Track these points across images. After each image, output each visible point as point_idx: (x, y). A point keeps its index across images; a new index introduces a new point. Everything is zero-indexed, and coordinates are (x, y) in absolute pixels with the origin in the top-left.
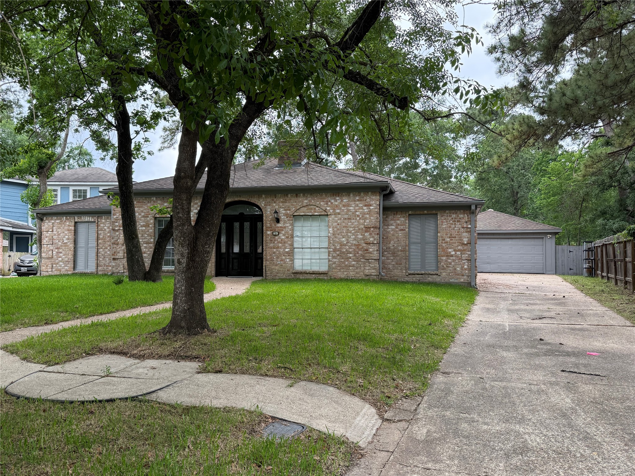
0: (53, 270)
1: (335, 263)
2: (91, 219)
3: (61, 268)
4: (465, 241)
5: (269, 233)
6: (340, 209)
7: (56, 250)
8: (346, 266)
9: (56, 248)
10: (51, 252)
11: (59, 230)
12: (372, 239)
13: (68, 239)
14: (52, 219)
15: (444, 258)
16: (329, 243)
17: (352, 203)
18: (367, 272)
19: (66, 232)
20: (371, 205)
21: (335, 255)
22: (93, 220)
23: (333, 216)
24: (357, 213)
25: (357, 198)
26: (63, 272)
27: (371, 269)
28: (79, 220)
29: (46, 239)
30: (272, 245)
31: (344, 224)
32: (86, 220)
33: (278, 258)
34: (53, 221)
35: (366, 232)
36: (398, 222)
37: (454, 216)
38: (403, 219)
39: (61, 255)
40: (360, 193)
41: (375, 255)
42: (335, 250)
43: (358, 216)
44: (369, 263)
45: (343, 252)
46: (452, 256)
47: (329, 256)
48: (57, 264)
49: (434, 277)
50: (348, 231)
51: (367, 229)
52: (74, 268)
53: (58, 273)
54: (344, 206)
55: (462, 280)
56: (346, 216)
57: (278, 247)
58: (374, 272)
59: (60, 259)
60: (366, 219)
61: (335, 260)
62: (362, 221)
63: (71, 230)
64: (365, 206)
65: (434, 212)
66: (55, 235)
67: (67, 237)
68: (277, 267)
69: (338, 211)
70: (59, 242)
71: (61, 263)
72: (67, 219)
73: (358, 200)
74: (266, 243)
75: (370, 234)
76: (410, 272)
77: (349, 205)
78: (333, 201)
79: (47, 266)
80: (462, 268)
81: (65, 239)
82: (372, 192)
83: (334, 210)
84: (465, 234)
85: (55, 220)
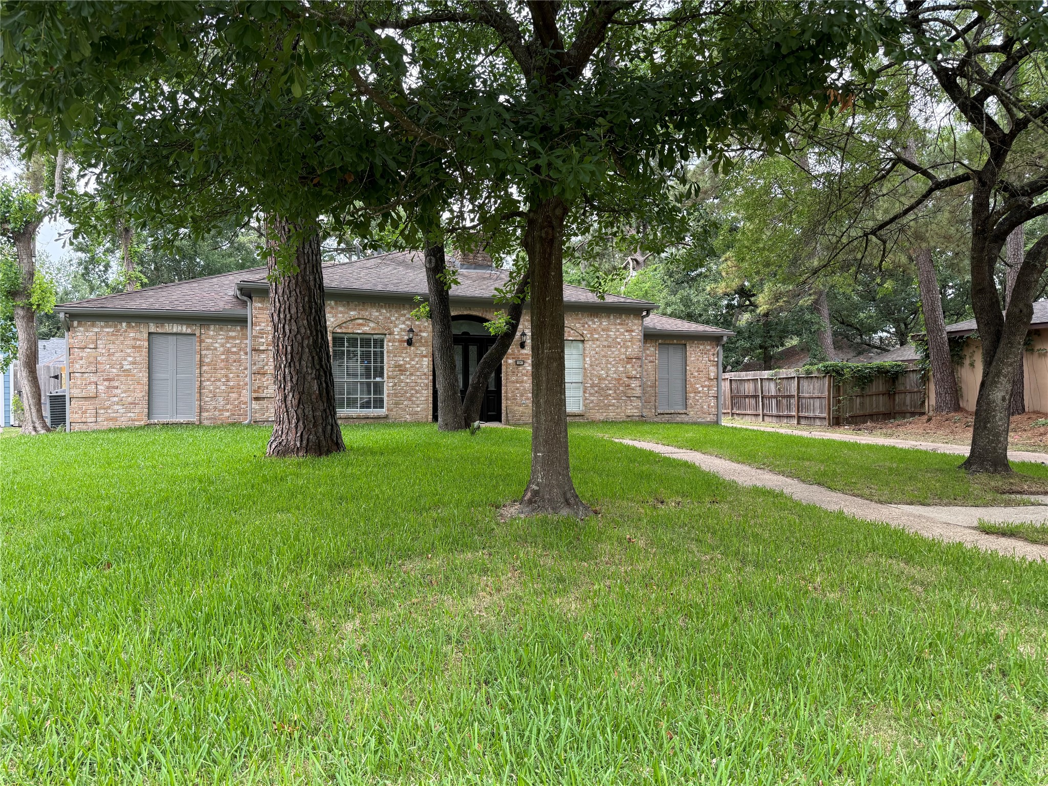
0: (99, 419)
1: (592, 402)
2: (184, 329)
3: (118, 415)
4: (712, 375)
5: (510, 361)
6: (599, 334)
7: (106, 383)
8: (605, 405)
9: (104, 380)
10: (94, 386)
11: (111, 346)
12: (634, 372)
13: (134, 363)
14: (93, 326)
15: (692, 395)
16: (585, 376)
17: (612, 327)
18: (629, 412)
19: (129, 351)
20: (633, 331)
21: (592, 391)
22: (189, 331)
23: (590, 343)
24: (618, 340)
25: (618, 321)
26: (123, 422)
27: (632, 409)
28: (160, 330)
29: (81, 362)
30: (514, 378)
31: (603, 353)
32: (175, 330)
33: (522, 396)
34: (96, 330)
35: (628, 363)
36: (648, 352)
37: (702, 347)
38: (652, 349)
39: (119, 391)
40: (621, 314)
41: (638, 392)
42: (592, 386)
43: (619, 343)
44: (631, 401)
45: (602, 389)
46: (699, 392)
47: (585, 392)
48: (109, 408)
49: (683, 416)
50: (608, 362)
51: (629, 359)
52: (149, 416)
53: (111, 425)
54: (603, 330)
55: (708, 419)
56: (606, 343)
57: (522, 382)
58: (636, 412)
59: (116, 399)
60: (627, 347)
61: (592, 398)
62: (623, 350)
63: (140, 347)
64: (627, 331)
65: (683, 342)
66: (102, 355)
67: (130, 359)
68: (521, 409)
69: (596, 336)
70: (111, 367)
71: (116, 407)
72: (129, 326)
73: (619, 324)
74: (507, 375)
75: (633, 366)
76: (659, 411)
77: (608, 330)
78: (590, 323)
79: (85, 412)
80: (709, 405)
81: (125, 363)
82: (634, 315)
83: (592, 334)
84: (712, 368)
85: (102, 327)
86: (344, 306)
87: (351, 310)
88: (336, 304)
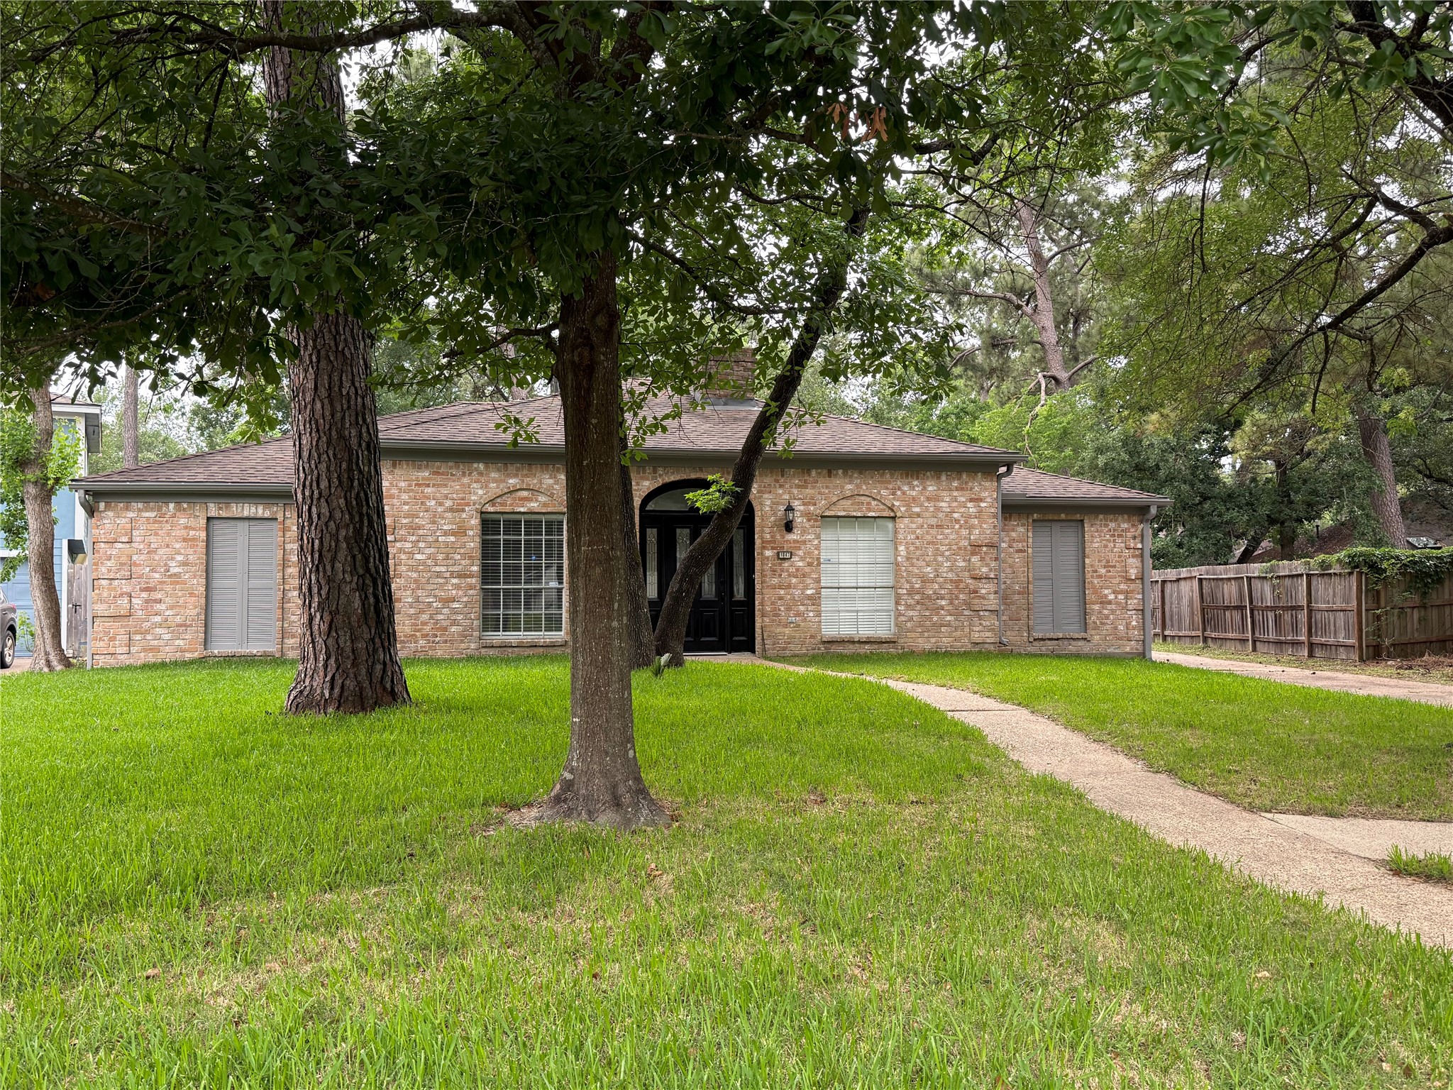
0: (133, 650)
1: (911, 619)
2: (260, 511)
3: (161, 643)
4: (1133, 573)
5: (768, 553)
6: (921, 506)
7: (144, 595)
8: (934, 625)
9: (142, 590)
10: (126, 600)
11: (153, 539)
12: (984, 570)
13: (185, 564)
14: (127, 509)
15: (1096, 607)
16: (897, 575)
17: (945, 493)
18: (976, 637)
19: (178, 546)
20: (981, 500)
21: (911, 601)
22: (267, 514)
23: (906, 521)
24: (956, 515)
25: (955, 484)
26: (168, 654)
27: (983, 632)
28: (223, 514)
29: (109, 563)
30: (775, 581)
31: (929, 537)
32: (246, 514)
33: (789, 609)
34: (131, 515)
35: (973, 554)
36: (1014, 534)
37: (1112, 525)
38: (1021, 529)
39: (163, 607)
40: (960, 473)
41: (993, 602)
42: (911, 592)
43: (957, 521)
44: (980, 618)
45: (929, 597)
46: (1110, 602)
47: (897, 603)
48: (147, 632)
49: (1080, 643)
50: (937, 553)
51: (976, 548)
52: (206, 643)
53: (151, 658)
54: (928, 499)
55: (1128, 649)
56: (933, 521)
57: (789, 586)
58: (989, 637)
59: (158, 619)
60: (971, 528)
61: (911, 613)
62: (964, 532)
63: (193, 539)
64: (971, 500)
65: (1078, 517)
66: (140, 552)
67: (179, 558)
68: (787, 631)
69: (917, 510)
70: (153, 571)
71: (158, 631)
72: (178, 509)
73: (957, 489)
74: (763, 576)
75: (982, 559)
76: (1036, 635)
77: (937, 499)
78: (906, 488)
79: (112, 639)
80: (1128, 626)
81: (172, 564)
82: (984, 473)
83: (908, 506)
84: (1131, 560)
85: (140, 510)
86: (499, 470)
87: (509, 476)
88: (487, 468)
